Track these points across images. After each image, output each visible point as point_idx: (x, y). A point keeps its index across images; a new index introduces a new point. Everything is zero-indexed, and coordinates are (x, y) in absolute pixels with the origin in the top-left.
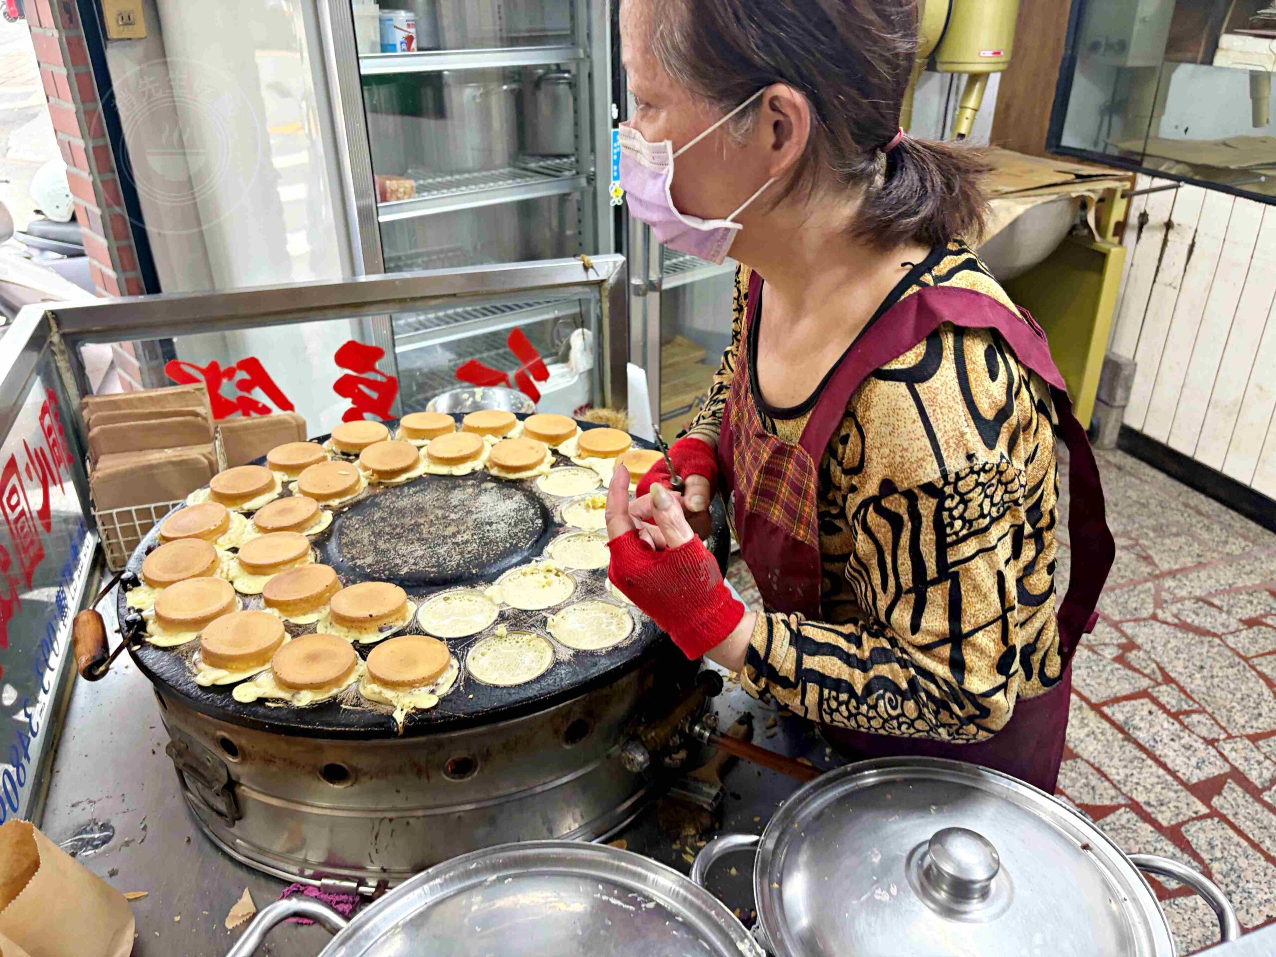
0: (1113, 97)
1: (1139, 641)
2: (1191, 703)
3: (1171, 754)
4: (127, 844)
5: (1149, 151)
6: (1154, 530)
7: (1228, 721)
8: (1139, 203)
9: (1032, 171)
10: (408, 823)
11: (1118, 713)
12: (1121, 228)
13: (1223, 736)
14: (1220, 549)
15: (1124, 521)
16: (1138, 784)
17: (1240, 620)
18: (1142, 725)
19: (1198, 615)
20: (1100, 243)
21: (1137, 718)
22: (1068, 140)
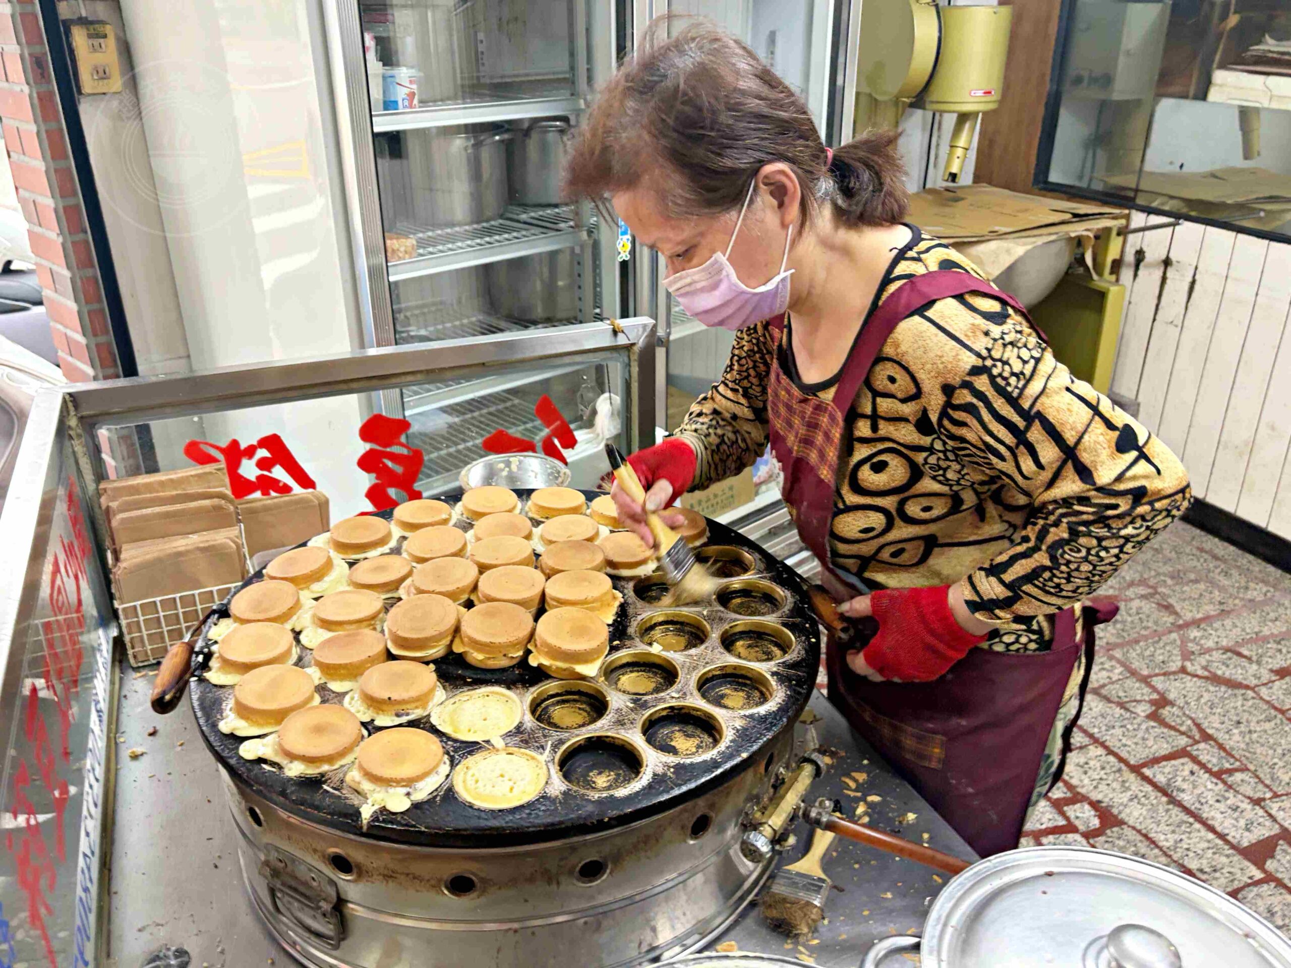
0: (1097, 132)
1: (1171, 696)
2: (1232, 760)
3: (1219, 816)
5: (1142, 186)
6: (1172, 578)
7: (1272, 778)
8: (1134, 241)
9: (1026, 210)
10: (533, 934)
11: (1158, 775)
12: (1117, 265)
13: (1268, 795)
14: (1241, 595)
16: (1188, 849)
17: (1271, 671)
18: (1185, 786)
19: (1228, 666)
20: (1098, 282)
21: (1180, 779)
22: (1055, 176)
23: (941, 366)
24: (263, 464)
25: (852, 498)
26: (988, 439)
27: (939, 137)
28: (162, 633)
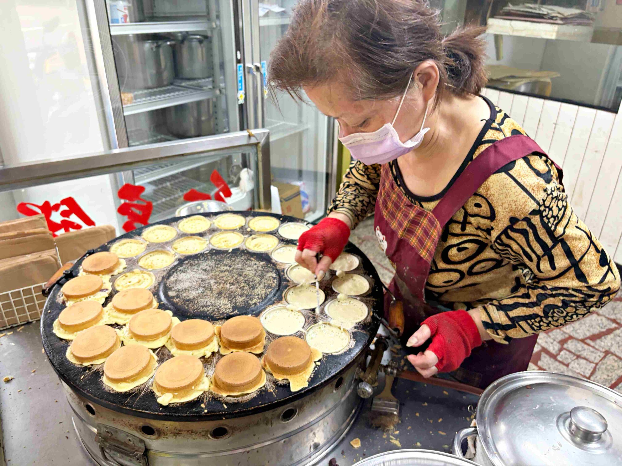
10: (257, 452)
23: (514, 207)
24: (64, 214)
25: (442, 265)
26: (528, 250)
28: (13, 311)
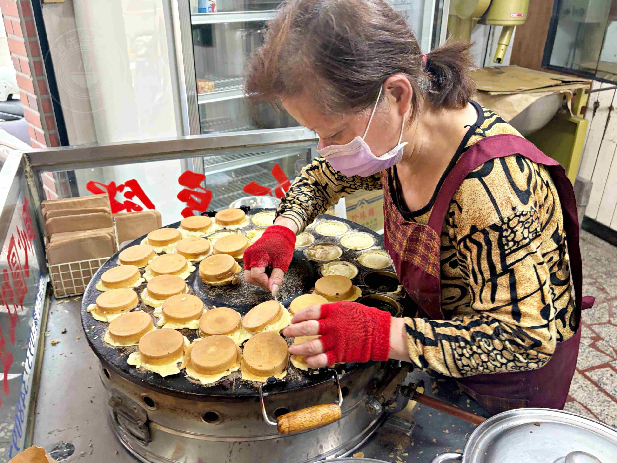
0: (576, 39)
1: (602, 335)
4: (83, 455)
5: (600, 68)
6: (605, 274)
8: (594, 97)
9: (538, 79)
10: (249, 445)
11: (595, 375)
12: (584, 110)
15: (589, 269)
16: (607, 415)
18: (607, 382)
20: (574, 118)
21: (605, 378)
22: (553, 62)
24: (128, 195)
27: (493, 40)
28: (71, 281)
